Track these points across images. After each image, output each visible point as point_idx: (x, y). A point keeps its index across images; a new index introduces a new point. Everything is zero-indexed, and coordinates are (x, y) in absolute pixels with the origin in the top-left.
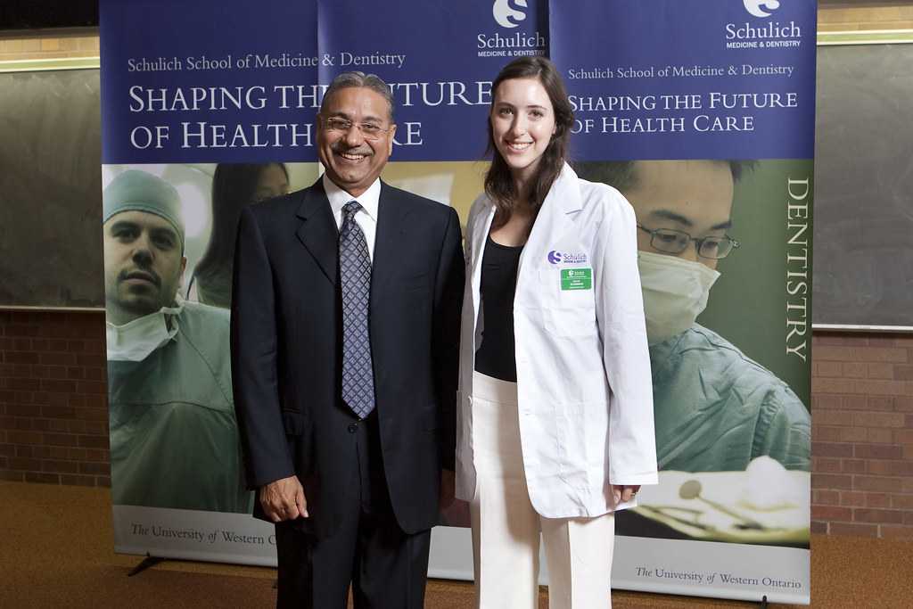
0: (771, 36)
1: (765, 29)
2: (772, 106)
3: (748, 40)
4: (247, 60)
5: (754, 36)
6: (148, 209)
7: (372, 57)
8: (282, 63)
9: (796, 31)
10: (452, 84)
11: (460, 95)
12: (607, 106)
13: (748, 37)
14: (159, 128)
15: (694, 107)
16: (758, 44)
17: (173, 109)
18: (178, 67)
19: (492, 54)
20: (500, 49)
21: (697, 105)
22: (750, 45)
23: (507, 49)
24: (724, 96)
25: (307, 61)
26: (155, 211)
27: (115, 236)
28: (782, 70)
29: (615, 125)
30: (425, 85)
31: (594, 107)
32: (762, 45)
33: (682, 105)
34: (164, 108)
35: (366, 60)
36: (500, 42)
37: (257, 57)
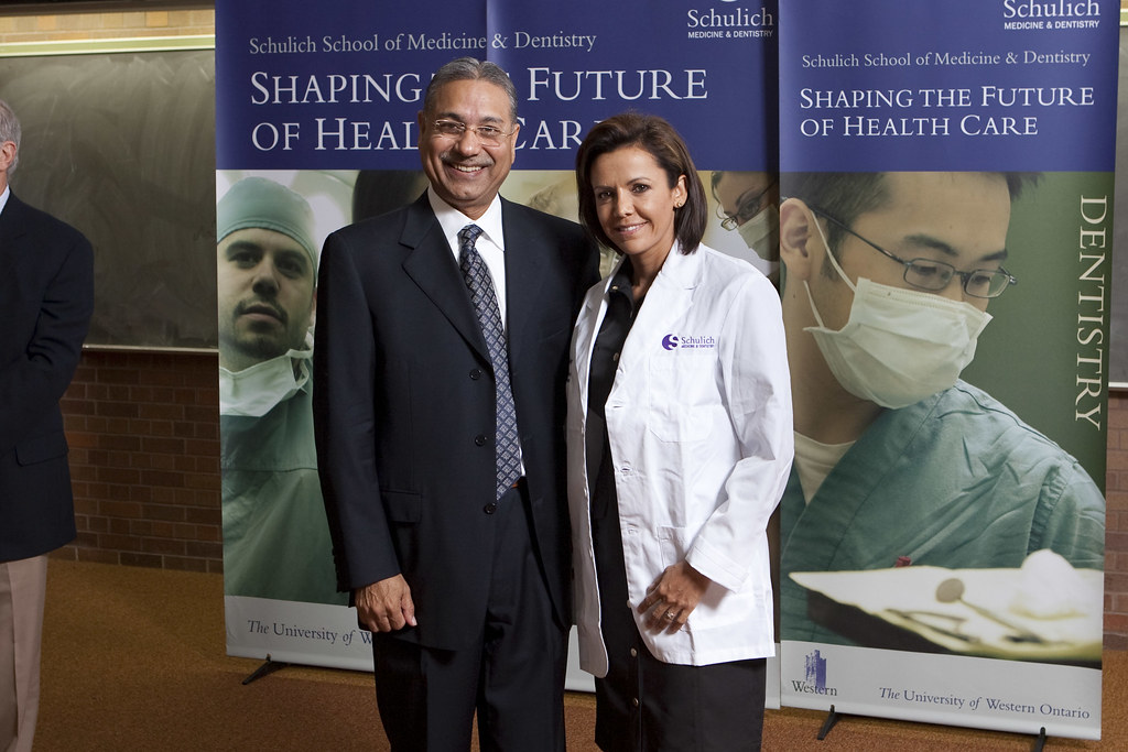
0: (1062, 14)
1: (1054, 6)
2: (1062, 103)
3: (1031, 20)
4: (398, 41)
5: (1039, 15)
6: (272, 227)
7: (555, 38)
8: (441, 45)
9: (1093, 8)
10: (655, 73)
11: (664, 87)
12: (851, 103)
13: (1032, 15)
14: (287, 125)
15: (961, 104)
16: (1045, 25)
17: (305, 101)
18: (312, 49)
19: (706, 35)
20: (716, 29)
21: (965, 101)
22: (1034, 25)
23: (724, 29)
24: (1001, 91)
25: (473, 42)
26: (281, 229)
27: (232, 259)
28: (1075, 58)
29: (860, 126)
30: (620, 73)
31: (833, 103)
32: (1049, 26)
33: (946, 102)
34: (294, 101)
35: (546, 41)
36: (716, 19)
37: (411, 36)
